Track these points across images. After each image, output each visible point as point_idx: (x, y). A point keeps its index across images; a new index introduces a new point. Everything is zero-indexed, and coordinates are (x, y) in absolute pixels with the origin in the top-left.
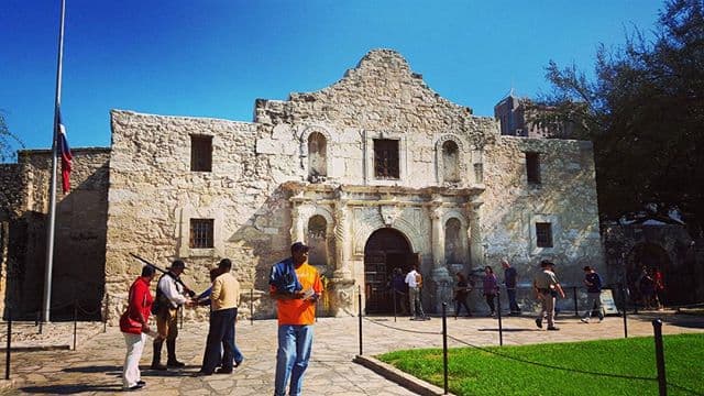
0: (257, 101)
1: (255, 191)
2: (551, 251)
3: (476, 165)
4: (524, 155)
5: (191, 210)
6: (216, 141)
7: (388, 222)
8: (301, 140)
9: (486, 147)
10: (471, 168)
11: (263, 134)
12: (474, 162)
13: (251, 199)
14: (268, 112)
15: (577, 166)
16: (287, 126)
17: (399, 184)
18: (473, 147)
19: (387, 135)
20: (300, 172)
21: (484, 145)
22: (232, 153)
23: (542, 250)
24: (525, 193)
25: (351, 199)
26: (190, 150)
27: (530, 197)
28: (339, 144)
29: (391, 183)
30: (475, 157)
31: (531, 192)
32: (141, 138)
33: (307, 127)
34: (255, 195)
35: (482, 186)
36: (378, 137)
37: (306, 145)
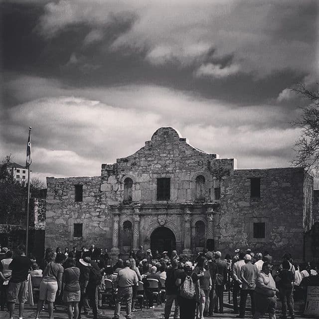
0: (102, 165)
2: (263, 240)
3: (215, 189)
4: (250, 180)
5: (74, 220)
6: (84, 187)
7: (162, 224)
8: (121, 183)
9: (223, 178)
10: (213, 191)
11: (104, 182)
12: (215, 187)
13: (98, 214)
14: (106, 170)
15: (288, 184)
16: (115, 176)
17: (170, 202)
18: (215, 178)
19: (163, 176)
20: (119, 199)
21: (222, 176)
22: (90, 192)
23: (256, 240)
24: (248, 204)
25: (144, 212)
26: (74, 192)
27: (252, 207)
28: (139, 183)
29: (165, 202)
30: (215, 185)
31: (252, 203)
32: (57, 188)
33: (124, 175)
34: (100, 212)
35: (219, 201)
36: (159, 177)
37: (123, 185)
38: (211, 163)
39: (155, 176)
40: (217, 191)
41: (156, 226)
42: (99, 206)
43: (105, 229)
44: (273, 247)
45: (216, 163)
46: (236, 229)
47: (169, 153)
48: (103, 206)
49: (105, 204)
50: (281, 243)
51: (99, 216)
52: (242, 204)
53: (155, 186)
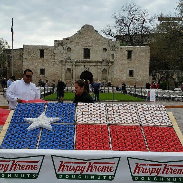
0: (55, 40)
1: (54, 62)
2: (133, 77)
3: (112, 55)
4: (127, 51)
5: (40, 67)
6: (45, 51)
7: (86, 70)
8: (65, 50)
9: (115, 50)
10: (111, 55)
11: (56, 49)
12: (111, 54)
13: (53, 64)
14: (57, 43)
15: (144, 54)
16: (62, 46)
17: (90, 60)
18: (112, 50)
19: (87, 48)
20: (65, 57)
21: (115, 49)
22: (49, 53)
23: (130, 77)
24: (126, 62)
25: (77, 64)
26: (39, 53)
27: (128, 63)
28: (75, 50)
29: (88, 60)
30: (112, 52)
31: (128, 62)
32: (29, 50)
33: (67, 46)
34: (54, 63)
35: (113, 60)
36: (85, 48)
37: (66, 51)
38: (110, 43)
39: (83, 47)
40: (113, 55)
41: (84, 70)
42: (53, 61)
43: (57, 71)
44: (137, 80)
45: (112, 43)
46: (121, 73)
47: (90, 37)
48: (56, 61)
49: (56, 59)
50: (140, 79)
51: (53, 65)
52: (123, 61)
53: (83, 52)
